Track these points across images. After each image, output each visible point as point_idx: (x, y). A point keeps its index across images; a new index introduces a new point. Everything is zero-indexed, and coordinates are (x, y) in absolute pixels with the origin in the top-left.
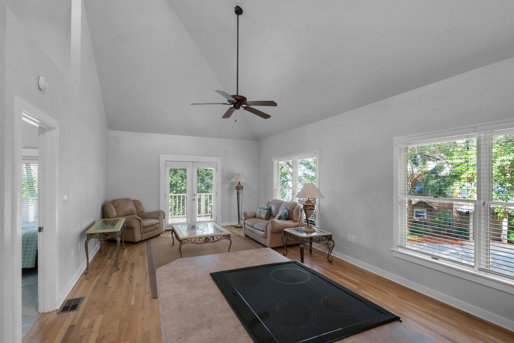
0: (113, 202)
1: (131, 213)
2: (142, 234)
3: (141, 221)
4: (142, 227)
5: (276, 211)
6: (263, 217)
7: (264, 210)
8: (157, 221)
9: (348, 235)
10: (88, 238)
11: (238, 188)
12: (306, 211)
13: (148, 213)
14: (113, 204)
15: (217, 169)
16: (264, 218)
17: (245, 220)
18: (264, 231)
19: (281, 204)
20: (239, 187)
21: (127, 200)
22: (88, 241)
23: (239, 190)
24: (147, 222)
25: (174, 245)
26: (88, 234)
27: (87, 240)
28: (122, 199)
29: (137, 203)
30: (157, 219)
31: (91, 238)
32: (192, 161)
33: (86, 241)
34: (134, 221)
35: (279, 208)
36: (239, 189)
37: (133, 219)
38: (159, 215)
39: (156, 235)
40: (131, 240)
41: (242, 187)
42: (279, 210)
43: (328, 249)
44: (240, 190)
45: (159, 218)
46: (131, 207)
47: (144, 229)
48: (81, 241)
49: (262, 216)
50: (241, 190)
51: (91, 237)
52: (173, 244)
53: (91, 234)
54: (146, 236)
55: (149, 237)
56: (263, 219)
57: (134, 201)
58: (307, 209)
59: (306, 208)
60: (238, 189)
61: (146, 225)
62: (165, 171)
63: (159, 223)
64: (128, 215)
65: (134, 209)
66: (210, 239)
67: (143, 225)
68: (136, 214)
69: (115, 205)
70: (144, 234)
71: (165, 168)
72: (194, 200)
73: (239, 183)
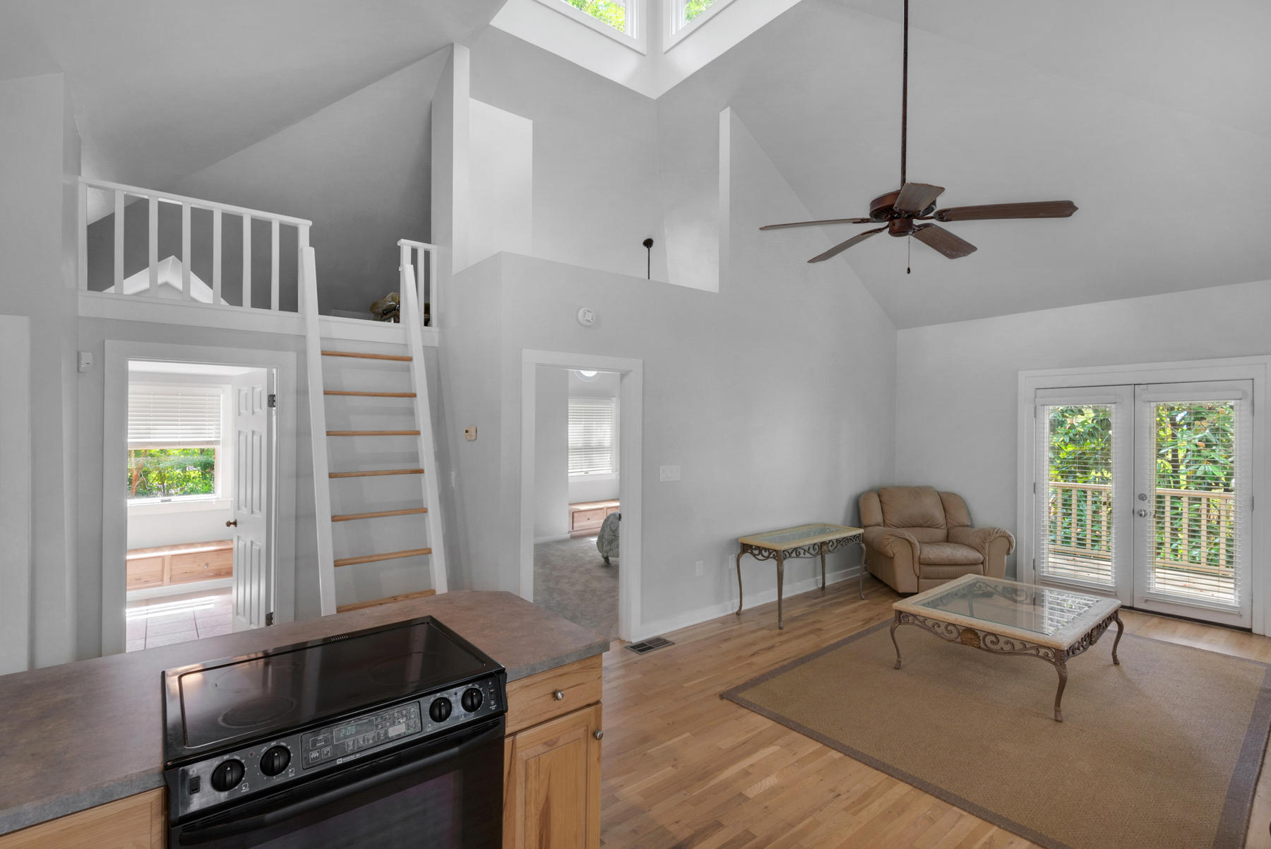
0: (881, 492)
2: (918, 578)
3: (914, 544)
4: (917, 559)
14: (878, 495)
15: (1253, 403)
24: (933, 552)
29: (949, 501)
33: (739, 556)
34: (891, 540)
38: (986, 539)
45: (984, 548)
47: (925, 568)
57: (944, 494)
61: (930, 558)
62: (1035, 417)
63: (982, 563)
64: (914, 527)
65: (938, 515)
66: (981, 638)
67: (921, 557)
68: (943, 527)
69: (885, 499)
70: (925, 578)
71: (1035, 408)
72: (1141, 515)
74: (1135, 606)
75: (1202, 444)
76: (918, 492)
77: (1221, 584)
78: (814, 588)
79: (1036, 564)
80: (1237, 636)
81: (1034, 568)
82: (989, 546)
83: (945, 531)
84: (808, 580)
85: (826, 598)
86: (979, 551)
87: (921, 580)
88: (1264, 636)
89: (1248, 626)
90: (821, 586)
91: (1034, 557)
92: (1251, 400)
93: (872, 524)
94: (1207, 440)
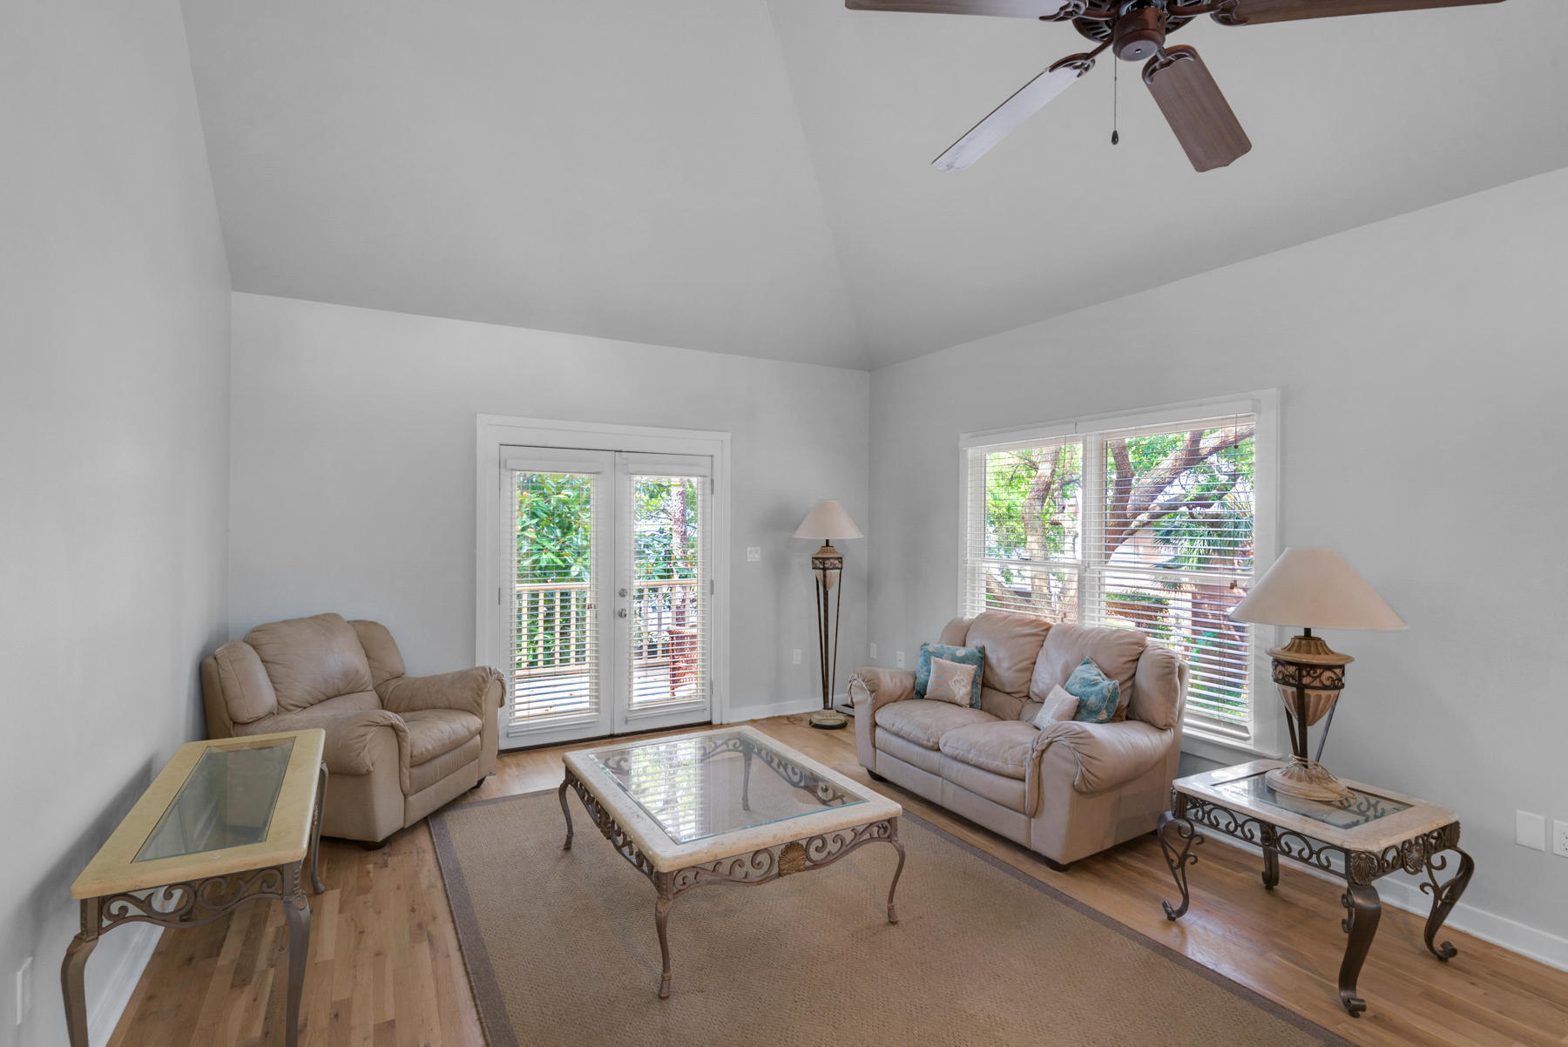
0: (255, 639)
1: (344, 689)
2: (405, 797)
3: (404, 731)
4: (407, 760)
6: (962, 698)
7: (953, 660)
8: (474, 722)
9: (1518, 812)
10: (83, 925)
11: (820, 564)
12: (1307, 691)
13: (427, 681)
14: (254, 647)
15: (712, 481)
16: (962, 704)
17: (877, 706)
18: (1023, 780)
20: (828, 559)
21: (326, 623)
22: (85, 946)
23: (828, 572)
24: (430, 733)
25: (574, 849)
26: (84, 903)
27: (78, 939)
28: (301, 620)
29: (370, 636)
30: (476, 715)
31: (106, 923)
32: (615, 449)
33: (70, 955)
34: (369, 737)
36: (828, 568)
37: (362, 730)
38: (481, 689)
39: (467, 788)
40: (354, 834)
41: (840, 559)
43: (1427, 889)
45: (479, 705)
46: (345, 657)
47: (416, 771)
48: (33, 954)
49: (956, 692)
50: (834, 571)
51: (110, 916)
52: (568, 847)
53: (104, 901)
54: (423, 803)
55: (439, 805)
56: (960, 706)
57: (355, 623)
58: (1317, 683)
59: (1306, 680)
60: (824, 569)
61: (429, 750)
62: (500, 488)
63: (480, 732)
64: (330, 698)
67: (415, 753)
70: (416, 793)
71: (500, 474)
72: (621, 616)
73: (827, 541)
74: (615, 733)
82: (486, 699)
83: (374, 692)
86: (473, 713)
87: (409, 798)
88: (721, 724)
89: (708, 719)
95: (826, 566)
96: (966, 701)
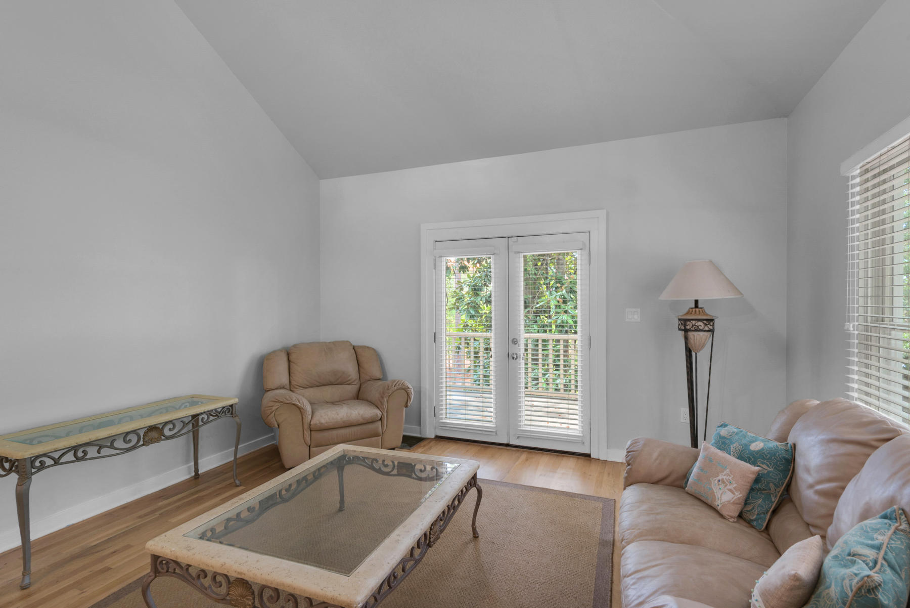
0: (291, 350)
2: (309, 447)
4: (307, 426)
5: (824, 494)
6: (724, 505)
8: (372, 413)
11: (685, 325)
14: (288, 354)
15: (590, 253)
16: (725, 513)
19: (866, 450)
20: (689, 320)
23: (690, 334)
24: (326, 415)
29: (363, 356)
30: (379, 409)
35: (848, 480)
36: (690, 330)
41: (711, 321)
42: (843, 488)
44: (696, 333)
45: (382, 403)
47: (316, 435)
49: (718, 494)
50: (701, 333)
56: (722, 516)
57: (358, 348)
60: (686, 331)
61: (322, 423)
62: (435, 268)
63: (381, 419)
64: (324, 385)
65: (351, 369)
66: (256, 593)
67: (312, 423)
68: (355, 383)
69: (293, 357)
70: (317, 447)
71: (435, 260)
72: (513, 358)
73: (696, 302)
74: (510, 443)
75: (561, 300)
76: (330, 348)
77: (571, 407)
78: (188, 477)
79: (437, 411)
80: (581, 461)
81: (435, 415)
82: (388, 400)
83: (358, 386)
84: (180, 468)
85: (200, 487)
86: (378, 407)
87: (312, 449)
88: (599, 459)
89: (587, 452)
90: (193, 474)
91: (435, 405)
92: (589, 250)
93: (272, 387)
94: (564, 298)
95: (688, 327)
96: (734, 511)
